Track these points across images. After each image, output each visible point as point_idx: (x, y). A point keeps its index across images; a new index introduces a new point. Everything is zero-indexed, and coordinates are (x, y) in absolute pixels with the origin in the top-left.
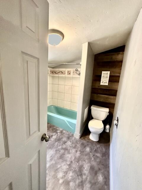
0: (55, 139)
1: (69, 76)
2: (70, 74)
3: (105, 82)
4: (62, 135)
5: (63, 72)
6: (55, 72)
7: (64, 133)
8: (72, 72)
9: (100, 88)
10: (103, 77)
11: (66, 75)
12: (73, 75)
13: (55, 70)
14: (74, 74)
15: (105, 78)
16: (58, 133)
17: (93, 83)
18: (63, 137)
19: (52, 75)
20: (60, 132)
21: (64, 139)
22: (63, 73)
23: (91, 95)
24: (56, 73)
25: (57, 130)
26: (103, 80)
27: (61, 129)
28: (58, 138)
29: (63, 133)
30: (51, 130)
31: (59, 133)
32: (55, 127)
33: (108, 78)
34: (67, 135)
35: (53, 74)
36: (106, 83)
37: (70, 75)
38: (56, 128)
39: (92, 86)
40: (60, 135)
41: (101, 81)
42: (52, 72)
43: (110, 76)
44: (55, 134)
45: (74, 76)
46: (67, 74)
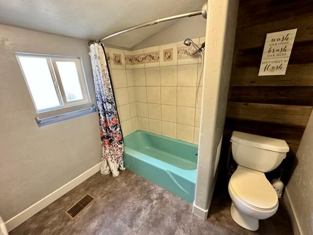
0: (147, 221)
1: (168, 63)
2: (169, 57)
3: (275, 65)
4: (161, 207)
5: (153, 55)
6: (136, 59)
7: (167, 202)
8: (177, 52)
9: (255, 84)
10: (269, 51)
11: (162, 62)
12: (178, 59)
13: (136, 54)
14: (179, 57)
15: (276, 53)
16: (152, 201)
17: (233, 73)
18: (165, 214)
19: (130, 67)
20: (157, 199)
21: (169, 222)
22: (153, 58)
23: (228, 105)
24: (139, 61)
25: (150, 192)
26: (267, 59)
27: (160, 189)
28: (154, 217)
29: (164, 200)
30: (138, 193)
31: (155, 202)
32: (146, 184)
33: (289, 53)
34: (175, 207)
35: (133, 64)
36: (280, 67)
37: (172, 59)
38: (149, 185)
39: (232, 81)
40: (158, 209)
41: (262, 66)
42: (130, 60)
43: (296, 45)
44: (147, 205)
45: (181, 61)
46: (164, 60)
